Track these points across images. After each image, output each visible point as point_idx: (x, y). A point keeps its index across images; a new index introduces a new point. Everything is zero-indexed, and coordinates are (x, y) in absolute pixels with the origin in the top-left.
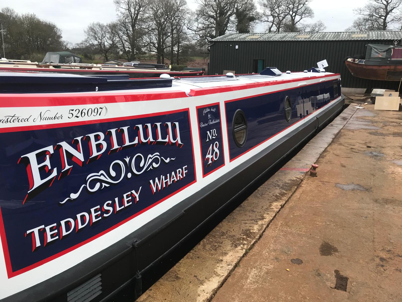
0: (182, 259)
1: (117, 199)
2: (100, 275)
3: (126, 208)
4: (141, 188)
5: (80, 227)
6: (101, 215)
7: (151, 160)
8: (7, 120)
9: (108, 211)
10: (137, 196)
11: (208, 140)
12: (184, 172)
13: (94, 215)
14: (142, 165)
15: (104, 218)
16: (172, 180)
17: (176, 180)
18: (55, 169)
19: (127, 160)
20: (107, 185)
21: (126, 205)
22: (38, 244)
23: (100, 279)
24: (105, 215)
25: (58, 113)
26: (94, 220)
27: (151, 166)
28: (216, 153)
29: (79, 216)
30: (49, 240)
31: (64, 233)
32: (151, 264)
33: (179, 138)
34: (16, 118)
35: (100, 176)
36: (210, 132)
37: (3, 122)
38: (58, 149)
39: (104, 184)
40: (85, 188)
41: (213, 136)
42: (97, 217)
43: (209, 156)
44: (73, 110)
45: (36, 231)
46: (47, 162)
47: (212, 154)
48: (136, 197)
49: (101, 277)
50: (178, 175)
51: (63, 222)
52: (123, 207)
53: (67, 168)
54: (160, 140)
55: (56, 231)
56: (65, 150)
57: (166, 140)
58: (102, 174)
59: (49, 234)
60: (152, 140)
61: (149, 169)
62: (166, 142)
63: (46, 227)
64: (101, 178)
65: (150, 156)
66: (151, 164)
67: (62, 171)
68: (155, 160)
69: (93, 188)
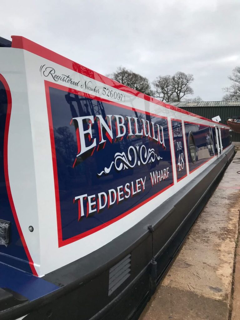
1: (132, 183)
2: (129, 256)
3: (138, 193)
4: (145, 177)
5: (111, 203)
6: (124, 195)
7: (150, 154)
8: (64, 78)
9: (127, 193)
10: (144, 184)
11: (178, 150)
12: (168, 173)
13: (119, 194)
14: (145, 156)
15: (125, 198)
16: (162, 177)
17: (164, 179)
18: (95, 140)
19: (138, 148)
20: (127, 168)
21: (138, 191)
22: (83, 214)
23: (129, 260)
24: (127, 197)
25: (96, 87)
26: (119, 199)
27: (150, 160)
28: (183, 163)
29: (110, 191)
30: (90, 211)
31: (101, 207)
33: (163, 141)
34: (70, 79)
36: (179, 143)
37: (61, 79)
38: (96, 120)
39: (125, 166)
40: (114, 164)
41: (180, 148)
42: (121, 196)
43: (179, 164)
44: (105, 88)
45: (81, 197)
46: (90, 131)
47: (181, 163)
48: (143, 185)
49: (130, 258)
50: (165, 175)
51: (100, 195)
52: (136, 192)
53: (103, 141)
54: (154, 138)
55: (95, 203)
56: (101, 123)
57: (157, 140)
58: (123, 156)
59: (90, 204)
60: (150, 136)
61: (149, 162)
62: (157, 141)
63: (88, 197)
64: (123, 159)
65: (149, 150)
66: (150, 158)
67: (100, 143)
68: (152, 155)
69: (118, 167)
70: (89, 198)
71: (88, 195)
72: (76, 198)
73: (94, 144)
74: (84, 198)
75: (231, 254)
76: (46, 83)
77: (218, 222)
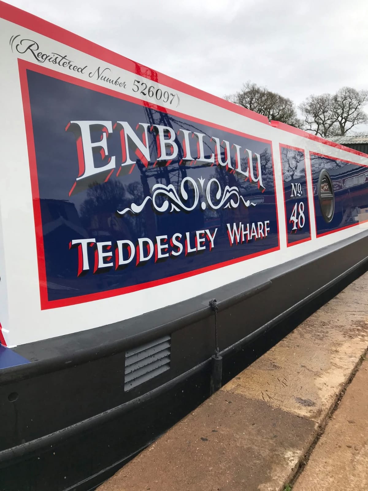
0: (274, 347)
1: (188, 234)
2: (168, 338)
3: (198, 252)
4: (216, 229)
5: (142, 259)
6: (169, 250)
7: (228, 195)
8: (56, 59)
9: (176, 249)
10: (212, 240)
11: (292, 196)
12: (267, 229)
13: (160, 247)
14: (218, 196)
15: (171, 256)
16: (252, 234)
17: (257, 237)
18: (113, 158)
19: (202, 181)
20: (178, 210)
21: (200, 248)
22: (86, 267)
23: (167, 346)
24: (174, 253)
25: (120, 78)
26: (160, 256)
27: (229, 204)
28: (302, 218)
29: (141, 241)
30: (101, 265)
31: (121, 262)
32: (231, 346)
33: (260, 177)
34: (68, 62)
35: (169, 192)
36: (295, 185)
37: (49, 60)
38: (118, 129)
39: (173, 206)
40: (150, 201)
41: (297, 192)
42: (163, 251)
43: (293, 218)
44: (139, 82)
45: (84, 243)
46: (103, 143)
47: (297, 218)
48: (210, 241)
49: (169, 341)
50: (259, 231)
51: (120, 243)
52: (195, 250)
53: (129, 162)
54: (239, 170)
55: (110, 254)
56: (128, 135)
57: (246, 174)
58: (171, 190)
59: (101, 255)
60: (230, 166)
61: (226, 207)
62: (246, 177)
63: (98, 244)
64: (171, 195)
65: (227, 188)
66: (228, 200)
67: (123, 165)
68: (233, 197)
69: (160, 206)
70: (100, 245)
71: (98, 241)
72: (74, 242)
73: (112, 165)
74: (89, 244)
75: (355, 357)
76: (21, 63)
77: (354, 313)
